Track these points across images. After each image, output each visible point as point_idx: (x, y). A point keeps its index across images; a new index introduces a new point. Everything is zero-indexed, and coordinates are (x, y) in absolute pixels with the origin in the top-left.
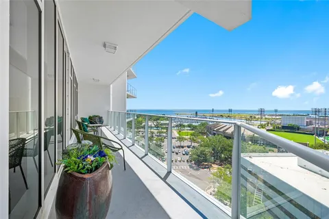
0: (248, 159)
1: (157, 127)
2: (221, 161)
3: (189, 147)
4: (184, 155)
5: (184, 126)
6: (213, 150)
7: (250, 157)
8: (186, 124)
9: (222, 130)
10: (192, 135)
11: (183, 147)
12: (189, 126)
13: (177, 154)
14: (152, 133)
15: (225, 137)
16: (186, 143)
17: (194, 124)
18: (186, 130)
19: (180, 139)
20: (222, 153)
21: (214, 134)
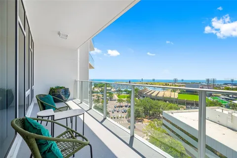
0: (170, 114)
1: (102, 92)
2: (150, 116)
3: (126, 106)
4: (123, 112)
5: (122, 91)
6: (144, 108)
7: (172, 113)
8: (123, 90)
9: (149, 94)
10: (128, 97)
11: (122, 107)
12: (125, 91)
13: (118, 112)
14: (99, 97)
15: (151, 98)
16: (124, 104)
17: (129, 89)
18: (124, 94)
19: (120, 101)
20: (150, 110)
21: (144, 97)
